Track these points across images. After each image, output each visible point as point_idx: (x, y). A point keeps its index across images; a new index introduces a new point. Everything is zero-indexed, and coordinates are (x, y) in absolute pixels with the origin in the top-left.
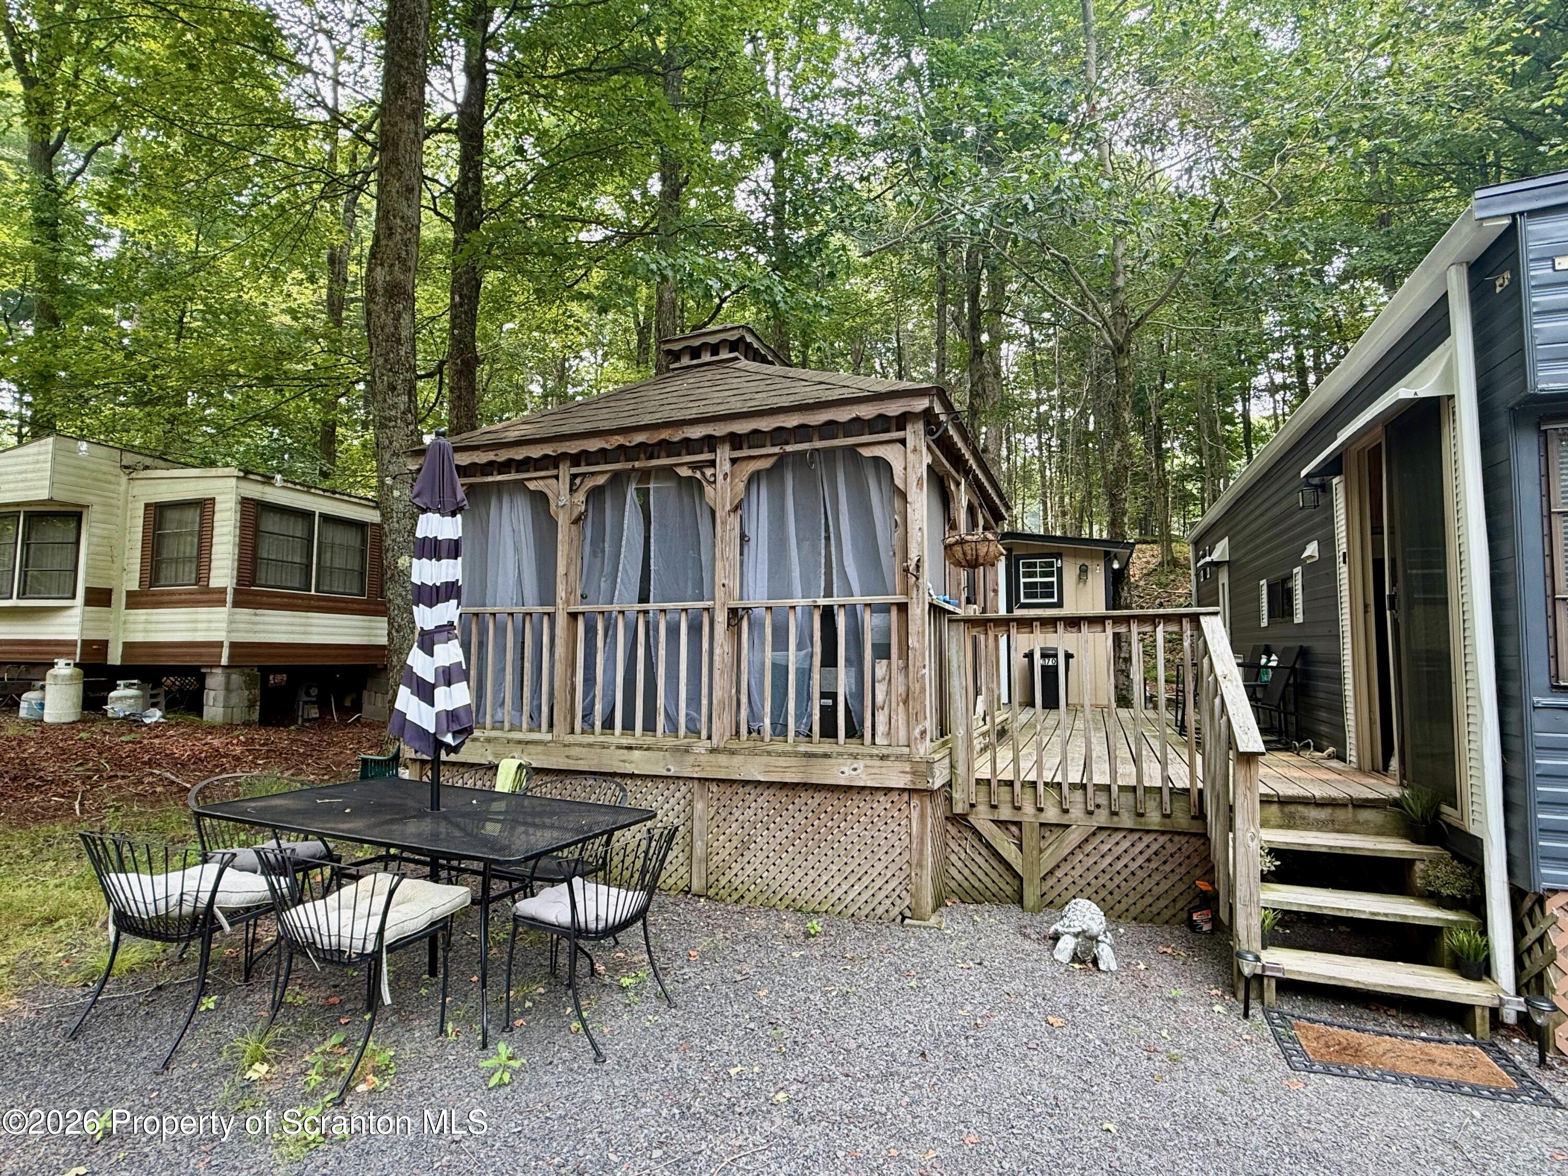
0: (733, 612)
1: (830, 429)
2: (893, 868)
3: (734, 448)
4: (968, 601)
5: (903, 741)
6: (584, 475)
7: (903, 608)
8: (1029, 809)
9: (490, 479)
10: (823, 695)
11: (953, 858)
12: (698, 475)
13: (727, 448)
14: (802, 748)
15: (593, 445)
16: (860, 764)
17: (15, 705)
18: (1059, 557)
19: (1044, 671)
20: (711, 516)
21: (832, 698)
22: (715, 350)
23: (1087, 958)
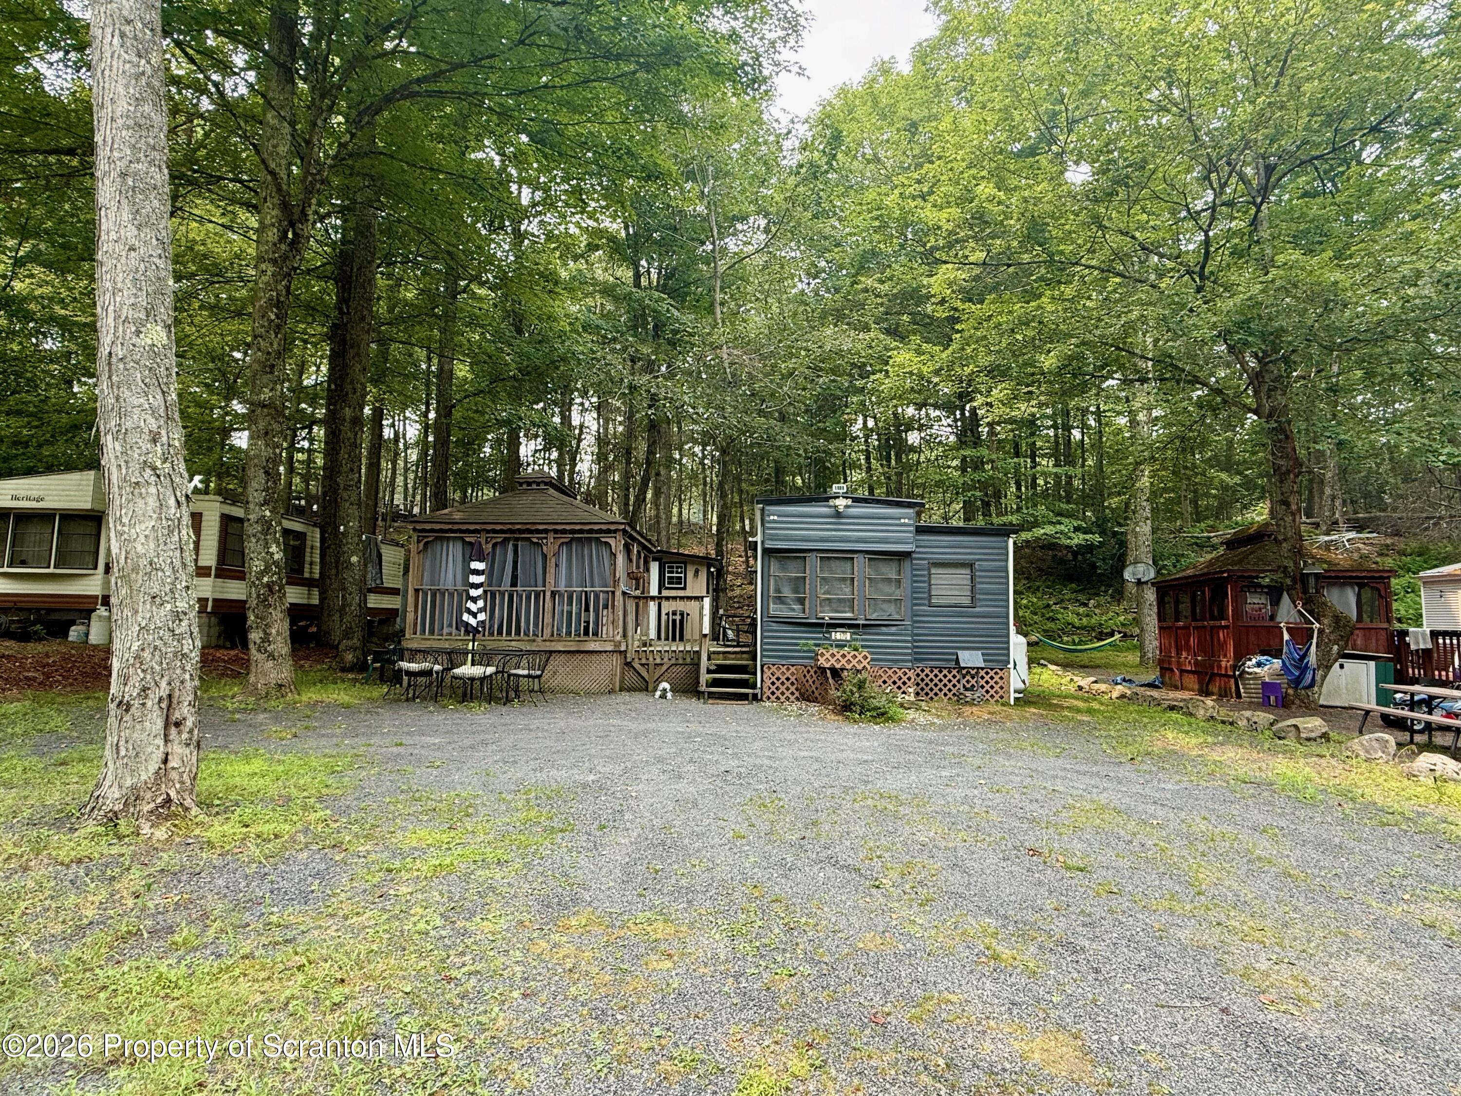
0: (552, 592)
1: (591, 531)
2: (607, 677)
3: (554, 534)
5: (611, 635)
6: (492, 537)
7: (613, 593)
8: (651, 659)
10: (584, 622)
11: (626, 676)
12: (540, 542)
13: (552, 533)
14: (577, 639)
15: (498, 527)
16: (597, 643)
17: (66, 635)
18: (685, 563)
19: (674, 621)
20: (545, 557)
21: (588, 622)
22: (538, 484)
23: (663, 696)
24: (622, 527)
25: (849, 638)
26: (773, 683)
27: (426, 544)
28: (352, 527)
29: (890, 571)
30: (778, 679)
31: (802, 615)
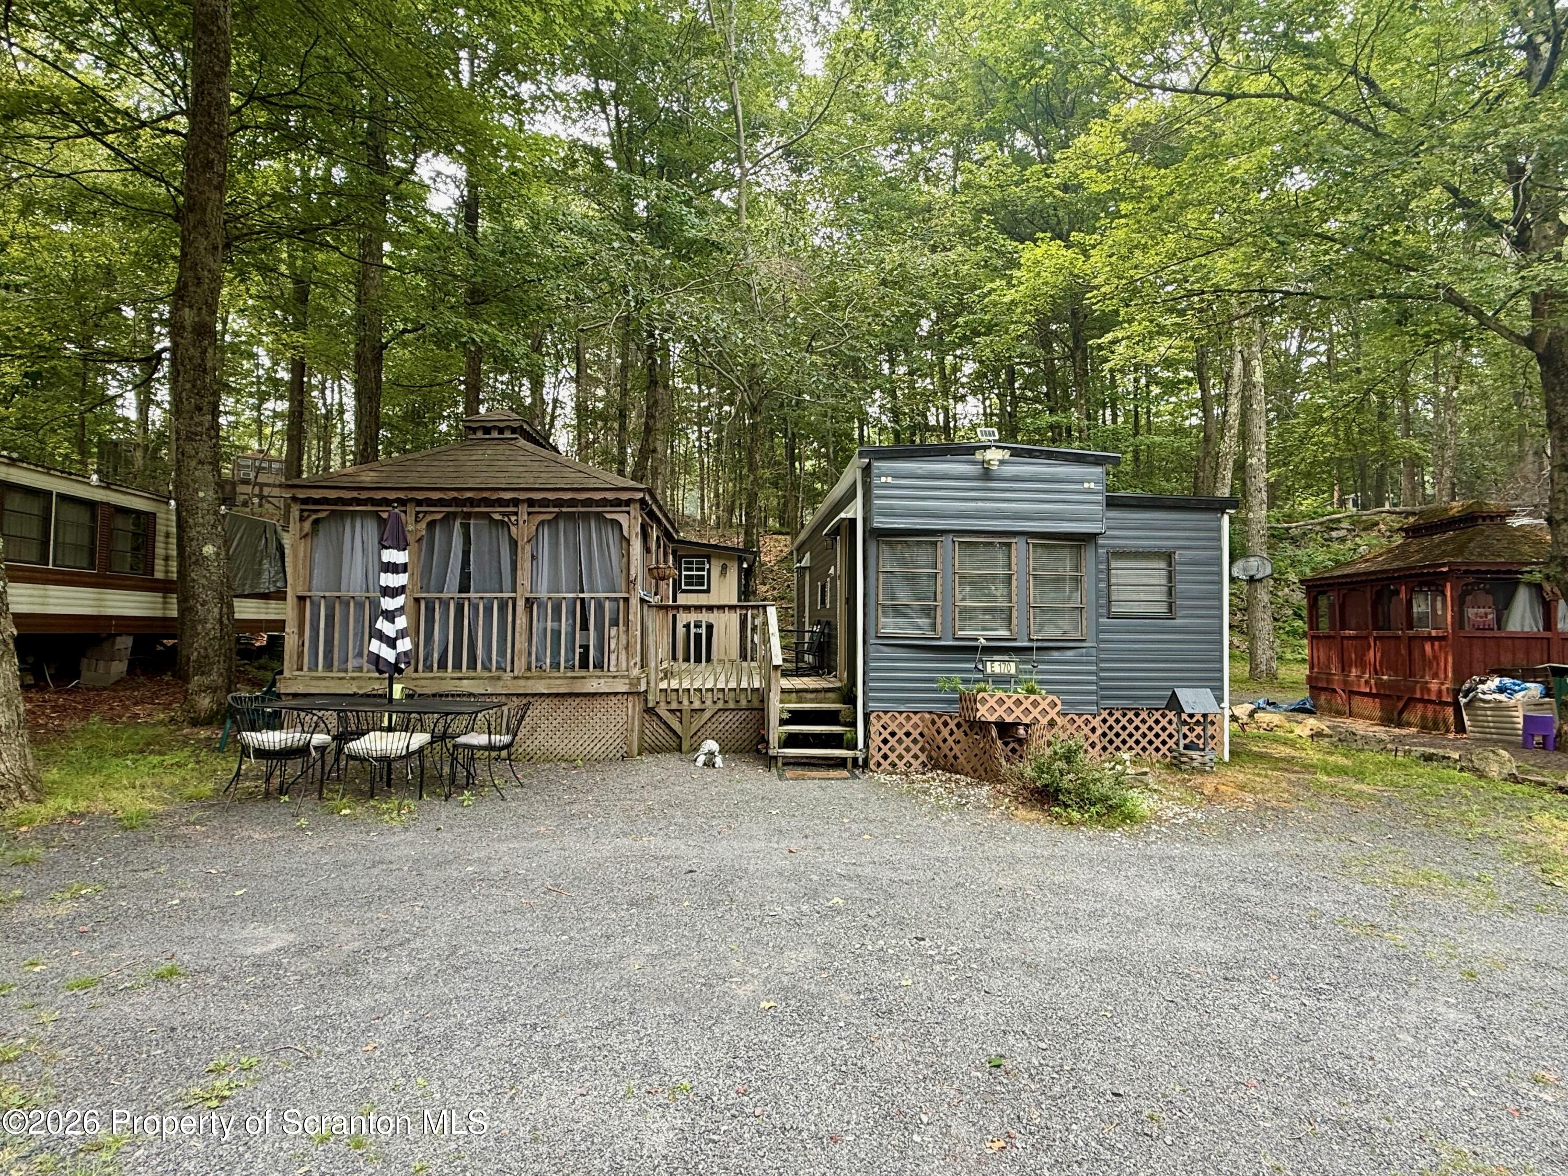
0: (527, 599)
1: (589, 502)
2: (618, 733)
3: (529, 506)
4: (656, 594)
5: (624, 668)
6: (426, 512)
7: (626, 600)
8: (686, 702)
9: (351, 508)
10: (581, 647)
11: (647, 731)
12: (506, 519)
13: (526, 505)
14: (569, 674)
15: (436, 496)
16: (602, 681)
18: (709, 558)
19: (698, 637)
20: (514, 544)
21: (586, 648)
22: (501, 431)
23: (710, 764)
24: (640, 495)
25: (1013, 671)
26: (885, 741)
27: (316, 522)
28: (203, 500)
29: (1064, 563)
30: (893, 734)
31: (930, 634)
